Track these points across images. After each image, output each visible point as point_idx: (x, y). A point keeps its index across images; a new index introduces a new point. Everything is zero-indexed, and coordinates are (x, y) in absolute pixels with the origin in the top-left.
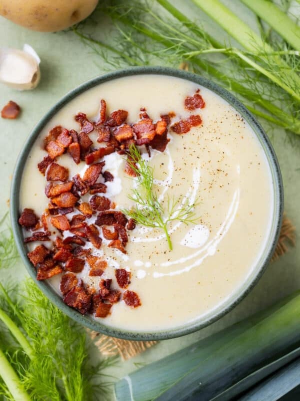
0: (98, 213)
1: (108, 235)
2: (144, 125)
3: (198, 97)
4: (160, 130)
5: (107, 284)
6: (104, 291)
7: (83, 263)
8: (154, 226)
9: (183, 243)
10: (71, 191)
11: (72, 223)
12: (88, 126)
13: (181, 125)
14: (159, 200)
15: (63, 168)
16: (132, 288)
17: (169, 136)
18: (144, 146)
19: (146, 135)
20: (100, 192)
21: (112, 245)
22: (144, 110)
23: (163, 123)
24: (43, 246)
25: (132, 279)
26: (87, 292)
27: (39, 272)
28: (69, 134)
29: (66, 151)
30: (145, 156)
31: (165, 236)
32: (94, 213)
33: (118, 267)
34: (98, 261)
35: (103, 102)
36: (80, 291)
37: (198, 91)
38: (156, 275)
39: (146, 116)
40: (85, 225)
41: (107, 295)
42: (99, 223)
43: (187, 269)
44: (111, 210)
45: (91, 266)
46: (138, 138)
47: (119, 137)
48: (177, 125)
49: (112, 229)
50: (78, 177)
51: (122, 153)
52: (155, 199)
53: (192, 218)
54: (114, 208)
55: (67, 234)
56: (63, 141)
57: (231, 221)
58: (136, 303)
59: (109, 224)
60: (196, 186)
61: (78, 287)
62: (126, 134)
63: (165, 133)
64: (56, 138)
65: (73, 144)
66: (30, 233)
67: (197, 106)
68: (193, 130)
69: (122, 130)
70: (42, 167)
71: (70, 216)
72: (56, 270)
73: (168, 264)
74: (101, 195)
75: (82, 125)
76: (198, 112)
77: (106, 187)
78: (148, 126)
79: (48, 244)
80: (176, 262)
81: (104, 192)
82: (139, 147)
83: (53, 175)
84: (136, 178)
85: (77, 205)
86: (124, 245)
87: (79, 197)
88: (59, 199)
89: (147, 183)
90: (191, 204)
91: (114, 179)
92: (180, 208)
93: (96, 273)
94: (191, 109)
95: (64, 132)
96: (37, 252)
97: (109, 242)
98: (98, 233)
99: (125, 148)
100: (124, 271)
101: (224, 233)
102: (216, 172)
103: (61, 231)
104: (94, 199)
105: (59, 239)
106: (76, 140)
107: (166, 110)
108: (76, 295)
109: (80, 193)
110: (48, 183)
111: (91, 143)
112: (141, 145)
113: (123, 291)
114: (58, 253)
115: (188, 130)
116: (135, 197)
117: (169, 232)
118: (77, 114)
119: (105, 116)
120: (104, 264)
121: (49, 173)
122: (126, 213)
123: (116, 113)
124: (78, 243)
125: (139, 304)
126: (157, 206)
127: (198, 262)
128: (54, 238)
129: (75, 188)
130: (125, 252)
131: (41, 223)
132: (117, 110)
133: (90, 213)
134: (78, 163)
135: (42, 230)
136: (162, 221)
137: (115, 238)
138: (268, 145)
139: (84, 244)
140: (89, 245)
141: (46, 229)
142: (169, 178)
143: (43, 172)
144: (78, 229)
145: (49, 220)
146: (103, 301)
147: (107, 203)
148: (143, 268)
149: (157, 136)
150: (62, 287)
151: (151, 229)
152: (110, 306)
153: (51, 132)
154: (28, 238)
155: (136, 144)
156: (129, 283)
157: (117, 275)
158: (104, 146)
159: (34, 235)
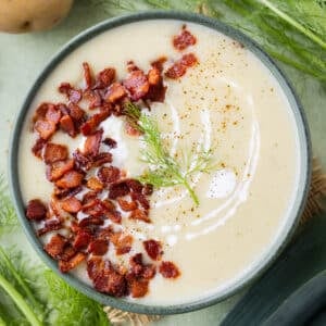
0: (109, 185)
1: (125, 207)
2: (135, 78)
3: (186, 33)
4: (153, 79)
5: (138, 259)
6: (137, 268)
7: (106, 243)
8: (173, 184)
9: (209, 195)
10: (74, 168)
11: (83, 202)
12: (76, 96)
13: (176, 69)
14: (172, 155)
15: (59, 146)
16: (166, 258)
17: (165, 84)
18: (140, 101)
19: (140, 89)
20: (106, 162)
21: (132, 217)
22: (131, 63)
23: (154, 72)
24: (59, 235)
25: (164, 249)
26: (118, 273)
27: (61, 264)
28: (56, 108)
29: (58, 127)
30: (145, 111)
31: (187, 191)
32: (104, 187)
33: (145, 239)
34: (122, 237)
35: (85, 65)
36: (109, 273)
37: (184, 27)
38: (189, 237)
39: (136, 69)
40: (98, 202)
41: (141, 272)
42: (112, 196)
43: (221, 222)
44: (122, 178)
45: (116, 245)
46: (132, 94)
47: (112, 98)
48: (172, 69)
49: (128, 199)
50: (79, 152)
51: (119, 114)
52: (167, 155)
53: (213, 165)
54: (125, 175)
55: (81, 216)
56: (53, 117)
57: (257, 157)
58: (174, 274)
59: (124, 195)
60: (208, 129)
61: (107, 269)
62: (119, 93)
63: (160, 80)
64: (44, 116)
65: (64, 118)
66: (42, 225)
67: (188, 44)
68: (189, 71)
69: (113, 90)
70: (36, 150)
71: (80, 196)
72: (79, 258)
73: (199, 221)
74: (108, 165)
75: (69, 96)
76: (190, 50)
77: (111, 155)
78: (140, 78)
79: (64, 232)
80: (207, 218)
81: (110, 161)
82: (137, 104)
83: (50, 158)
84: (142, 138)
85: (84, 182)
86: (147, 214)
87: (84, 174)
88: (63, 180)
89: (154, 139)
90: (207, 150)
91: (118, 145)
92: (196, 157)
93: (123, 251)
94: (182, 48)
95: (51, 107)
96: (54, 243)
97: (129, 214)
98: (115, 207)
99: (121, 109)
100: (153, 242)
101: (252, 173)
102: (225, 109)
103: (74, 214)
104: (101, 171)
105: (74, 223)
106: (65, 113)
107: (155, 57)
108: (107, 279)
109: (84, 169)
110: (48, 167)
111: (83, 112)
112: (137, 100)
113: (157, 264)
114: (76, 238)
115: (184, 72)
116: (144, 158)
117: (191, 187)
118: (59, 85)
119: (90, 80)
120: (130, 239)
121: (46, 156)
122: (139, 179)
123: (101, 74)
124: (95, 223)
125: (178, 274)
126: (171, 161)
127: (232, 212)
128: (68, 224)
129: (78, 164)
130: (148, 221)
131: (51, 211)
132: (102, 70)
133: (100, 187)
134: (74, 136)
135: (55, 218)
136: (180, 176)
137: (134, 208)
138: (277, 67)
139: (102, 223)
140: (108, 223)
141: (57, 215)
142: (177, 128)
143: (39, 156)
144: (92, 208)
145: (59, 205)
146: (137, 279)
147: (116, 172)
148: (172, 233)
149: (151, 87)
150: (90, 274)
151: (171, 188)
152: (147, 283)
153: (38, 111)
154: (40, 231)
155: (132, 101)
156: (162, 253)
157: (147, 248)
158: (98, 111)
159: (46, 226)
